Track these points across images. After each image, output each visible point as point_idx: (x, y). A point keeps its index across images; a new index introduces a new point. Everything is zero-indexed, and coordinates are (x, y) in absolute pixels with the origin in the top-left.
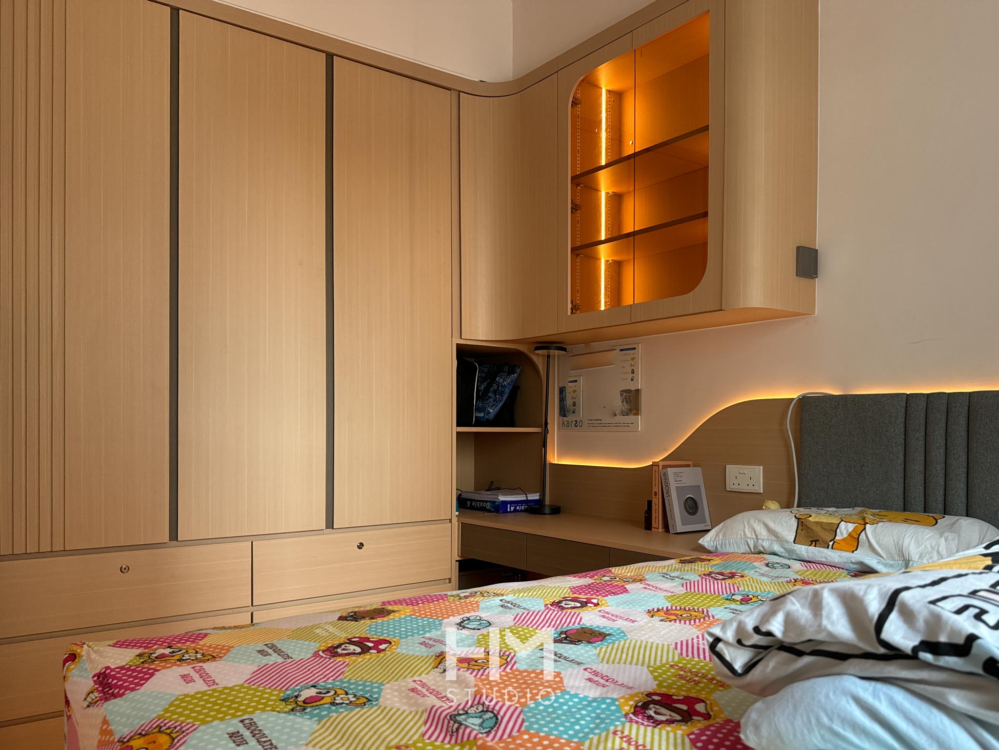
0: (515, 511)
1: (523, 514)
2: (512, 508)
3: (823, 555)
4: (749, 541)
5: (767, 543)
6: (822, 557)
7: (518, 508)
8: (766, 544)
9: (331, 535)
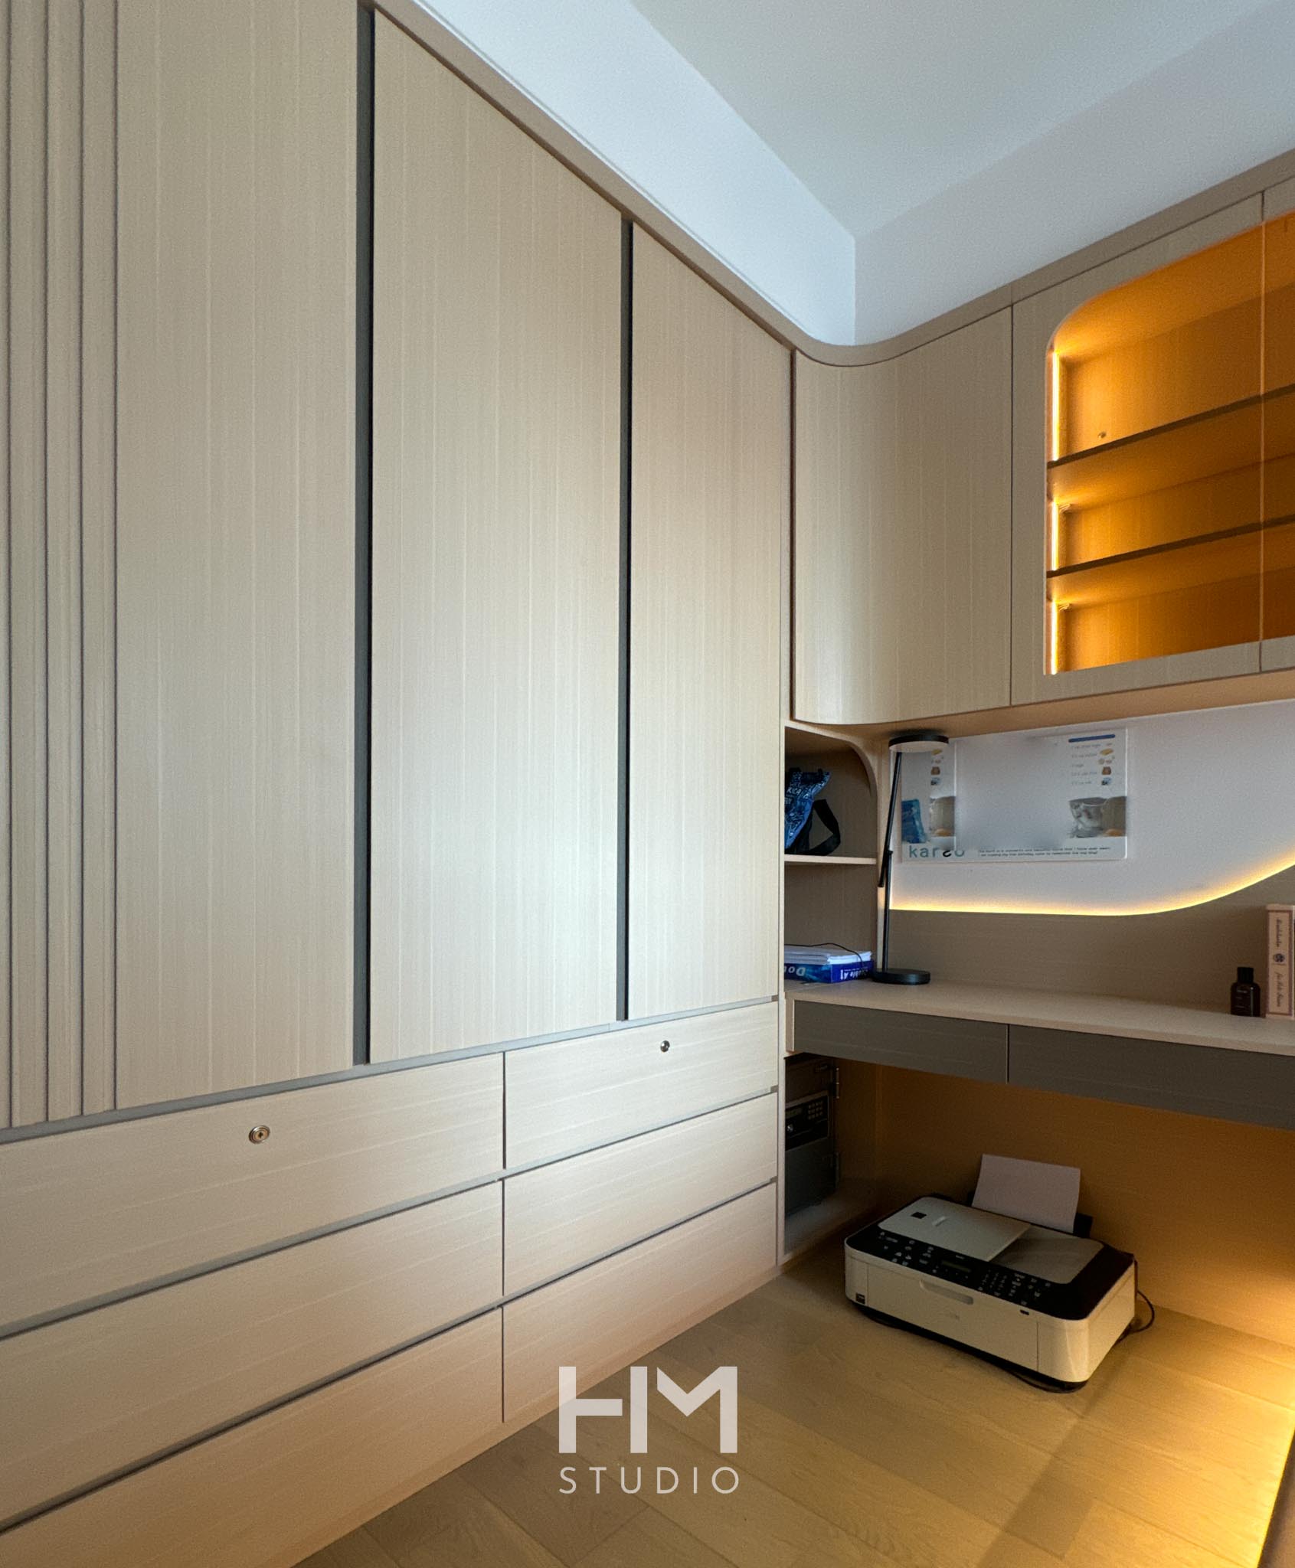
0: (849, 978)
1: (856, 982)
2: (846, 975)
7: (851, 975)
9: (626, 1034)
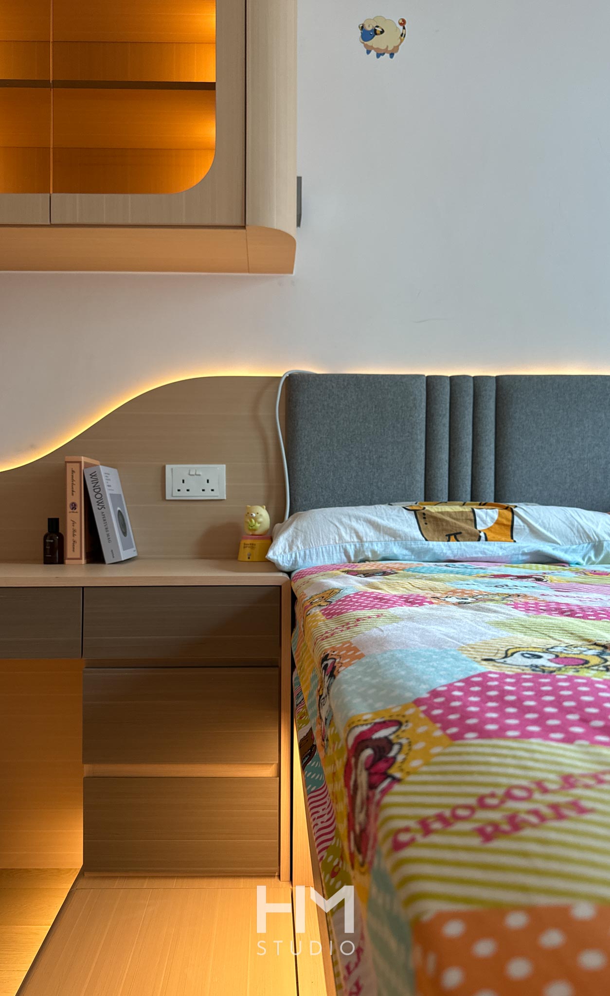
3: (478, 549)
4: (348, 547)
5: (379, 545)
6: (476, 553)
8: (379, 548)
